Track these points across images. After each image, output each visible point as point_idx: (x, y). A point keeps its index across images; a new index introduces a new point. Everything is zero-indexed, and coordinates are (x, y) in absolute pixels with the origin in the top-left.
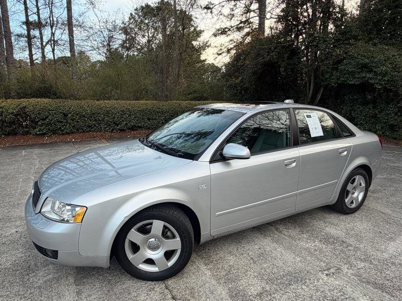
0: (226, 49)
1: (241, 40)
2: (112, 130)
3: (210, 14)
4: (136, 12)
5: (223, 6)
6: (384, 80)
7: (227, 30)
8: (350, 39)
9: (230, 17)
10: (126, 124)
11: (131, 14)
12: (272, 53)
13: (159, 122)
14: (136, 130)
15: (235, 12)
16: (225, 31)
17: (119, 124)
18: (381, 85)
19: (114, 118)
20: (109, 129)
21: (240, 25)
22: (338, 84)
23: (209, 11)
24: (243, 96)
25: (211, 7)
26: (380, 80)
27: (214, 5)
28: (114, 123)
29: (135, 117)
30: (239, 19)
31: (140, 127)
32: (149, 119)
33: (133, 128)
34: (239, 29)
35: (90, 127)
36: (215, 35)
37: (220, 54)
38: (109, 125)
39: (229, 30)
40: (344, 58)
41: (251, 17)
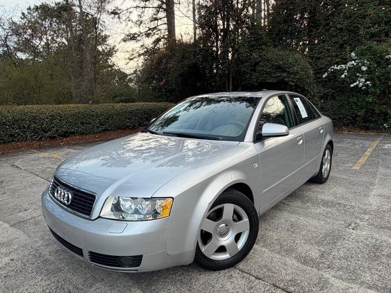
0: (137, 54)
1: (152, 46)
2: (40, 139)
3: (118, 20)
4: (29, 11)
5: (131, 12)
6: (296, 78)
7: (136, 36)
8: (261, 45)
9: (138, 23)
10: (57, 130)
11: (23, 14)
12: (198, 55)
13: (94, 126)
14: (68, 136)
15: (143, 19)
16: (135, 37)
17: (48, 131)
18: (294, 82)
19: (43, 124)
20: (36, 137)
21: (149, 32)
22: (258, 83)
23: (117, 16)
24: (168, 97)
25: (119, 12)
26: (293, 78)
27: (121, 11)
28: (43, 130)
29: (67, 122)
30: (148, 26)
31: (73, 133)
32: (82, 123)
33: (65, 135)
34: (148, 35)
35: (11, 136)
36: (124, 40)
37: (132, 59)
38: (37, 133)
39: (139, 36)
40: (260, 61)
41: (159, 24)
